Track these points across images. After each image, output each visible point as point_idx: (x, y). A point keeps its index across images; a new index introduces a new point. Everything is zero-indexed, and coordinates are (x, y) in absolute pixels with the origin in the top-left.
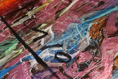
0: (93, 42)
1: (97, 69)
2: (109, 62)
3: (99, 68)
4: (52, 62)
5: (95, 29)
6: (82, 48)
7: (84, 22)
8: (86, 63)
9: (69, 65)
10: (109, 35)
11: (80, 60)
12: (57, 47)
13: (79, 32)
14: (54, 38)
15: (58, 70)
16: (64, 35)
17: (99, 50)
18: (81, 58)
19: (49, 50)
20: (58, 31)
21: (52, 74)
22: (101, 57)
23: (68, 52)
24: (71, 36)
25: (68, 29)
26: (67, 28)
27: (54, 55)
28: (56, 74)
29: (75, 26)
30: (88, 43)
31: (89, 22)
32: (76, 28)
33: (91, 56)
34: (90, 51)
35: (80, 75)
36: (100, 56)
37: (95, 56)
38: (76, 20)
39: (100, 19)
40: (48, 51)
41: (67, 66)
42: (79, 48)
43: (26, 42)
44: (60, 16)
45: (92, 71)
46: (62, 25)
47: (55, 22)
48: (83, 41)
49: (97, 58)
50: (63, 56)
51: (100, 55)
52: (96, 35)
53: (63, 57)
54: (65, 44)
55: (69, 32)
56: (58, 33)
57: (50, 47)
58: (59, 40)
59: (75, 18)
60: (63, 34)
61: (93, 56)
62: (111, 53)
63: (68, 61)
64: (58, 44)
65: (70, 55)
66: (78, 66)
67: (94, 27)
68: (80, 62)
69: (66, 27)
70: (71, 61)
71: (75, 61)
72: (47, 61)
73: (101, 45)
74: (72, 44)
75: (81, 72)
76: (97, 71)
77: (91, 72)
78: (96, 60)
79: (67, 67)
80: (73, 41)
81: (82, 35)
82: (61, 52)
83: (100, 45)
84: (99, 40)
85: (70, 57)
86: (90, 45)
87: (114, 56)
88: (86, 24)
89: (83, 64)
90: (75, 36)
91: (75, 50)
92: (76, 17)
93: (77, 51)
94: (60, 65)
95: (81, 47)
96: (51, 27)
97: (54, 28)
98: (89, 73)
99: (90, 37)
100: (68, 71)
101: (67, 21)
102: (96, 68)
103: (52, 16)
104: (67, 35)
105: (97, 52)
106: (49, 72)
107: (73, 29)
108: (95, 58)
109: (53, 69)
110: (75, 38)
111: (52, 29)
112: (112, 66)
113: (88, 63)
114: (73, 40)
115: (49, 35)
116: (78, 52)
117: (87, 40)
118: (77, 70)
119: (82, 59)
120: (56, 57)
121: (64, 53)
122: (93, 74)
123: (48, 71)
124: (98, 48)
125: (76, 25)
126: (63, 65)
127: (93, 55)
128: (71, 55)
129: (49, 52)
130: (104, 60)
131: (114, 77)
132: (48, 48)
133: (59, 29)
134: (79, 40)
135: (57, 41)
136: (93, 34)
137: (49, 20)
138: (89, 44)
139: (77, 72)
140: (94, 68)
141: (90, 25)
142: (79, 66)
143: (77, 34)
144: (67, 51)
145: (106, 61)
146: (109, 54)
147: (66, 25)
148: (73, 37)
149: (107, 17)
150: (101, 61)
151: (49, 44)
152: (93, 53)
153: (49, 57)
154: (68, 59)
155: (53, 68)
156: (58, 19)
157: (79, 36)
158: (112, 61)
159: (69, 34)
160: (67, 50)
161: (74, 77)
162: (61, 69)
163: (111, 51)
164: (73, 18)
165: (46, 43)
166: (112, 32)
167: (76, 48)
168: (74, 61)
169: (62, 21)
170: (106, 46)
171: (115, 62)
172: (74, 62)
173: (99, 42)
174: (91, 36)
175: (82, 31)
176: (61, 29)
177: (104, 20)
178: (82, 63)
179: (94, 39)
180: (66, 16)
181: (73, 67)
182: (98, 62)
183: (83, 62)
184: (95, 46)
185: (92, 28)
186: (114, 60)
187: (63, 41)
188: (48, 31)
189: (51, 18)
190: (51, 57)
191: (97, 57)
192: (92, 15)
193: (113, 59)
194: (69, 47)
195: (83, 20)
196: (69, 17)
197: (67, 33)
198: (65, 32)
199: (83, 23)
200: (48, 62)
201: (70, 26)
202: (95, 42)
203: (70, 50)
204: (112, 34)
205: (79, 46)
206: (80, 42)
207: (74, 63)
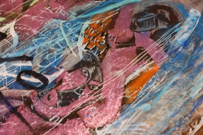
0: (89, 54)
1: (94, 102)
2: (115, 91)
3: (97, 100)
4: (10, 87)
5: (93, 31)
6: (69, 64)
7: (75, 18)
8: (74, 91)
9: (42, 94)
10: (119, 43)
11: (65, 86)
12: (23, 61)
13: (64, 35)
14: (18, 45)
15: (22, 103)
16: (36, 40)
17: (98, 69)
18: (66, 81)
19: (6, 65)
20: (26, 31)
21: (10, 111)
22: (103, 81)
23: (43, 71)
24: (49, 42)
25: (46, 29)
26: (43, 28)
27: (15, 76)
28: (17, 110)
29: (59, 25)
30: (79, 57)
31: (84, 20)
32: (59, 28)
33: (85, 80)
34: (84, 71)
35: (63, 112)
36: (101, 81)
37: (91, 80)
38: (60, 13)
39: (104, 15)
40: (4, 67)
41: (38, 95)
42: (64, 64)
44: (31, 5)
45: (85, 107)
46: (34, 21)
47: (21, 16)
48: (71, 53)
49: (95, 83)
50: (33, 77)
51: (101, 77)
52: (96, 42)
53: (33, 80)
54: (38, 56)
55: (46, 34)
56: (26, 36)
57: (8, 60)
58: (26, 48)
59: (59, 10)
60: (35, 38)
61: (87, 80)
62: (119, 75)
63: (42, 88)
64: (24, 56)
65: (45, 77)
66: (59, 97)
67: (92, 29)
68: (63, 89)
69: (42, 26)
70: (47, 87)
71: (55, 87)
72: (2, 86)
73: (104, 60)
74: (50, 57)
75: (65, 108)
76: (94, 105)
77: (83, 108)
78: (93, 87)
79: (39, 97)
80: (52, 51)
81: (70, 42)
82: (29, 69)
83: (101, 60)
84: (100, 52)
85: (45, 80)
86: (84, 59)
87: (125, 81)
88: (79, 23)
89: (68, 94)
90: (57, 42)
91: (56, 67)
92: (61, 8)
93: (58, 70)
94: (26, 93)
95: (66, 63)
96: (13, 23)
97: (20, 26)
98: (78, 110)
99: (85, 46)
100: (41, 104)
101: (44, 15)
102: (91, 101)
103: (17, 5)
104: (42, 39)
105: (95, 72)
106: (4, 106)
107: (55, 30)
108: (92, 82)
109: (12, 101)
110: (57, 46)
111: (15, 27)
112: (121, 97)
113: (78, 91)
114: (53, 49)
115: (9, 38)
116: (62, 71)
117: (78, 50)
118: (58, 103)
119: (67, 84)
120: (19, 78)
121: (34, 72)
122: (86, 112)
123: (3, 104)
124: (98, 65)
125: (61, 24)
126: (32, 93)
127: (88, 77)
128: (48, 77)
129: (7, 70)
130: (106, 88)
131: (124, 116)
132: (6, 62)
133: (27, 28)
134: (64, 49)
135: (23, 50)
136: (89, 41)
137: (10, 12)
138: (81, 57)
139: (56, 107)
140: (88, 101)
141: (86, 24)
142: (62, 97)
143: (61, 40)
144: (40, 69)
145: (110, 88)
146: (116, 77)
147: (41, 22)
148: (53, 44)
149: (116, 12)
150: (102, 88)
151: (8, 54)
152: (89, 73)
153: (6, 78)
154: (42, 84)
155: (12, 98)
156: (28, 11)
157: (64, 43)
158: (122, 88)
159: (45, 38)
160: (40, 66)
161: (52, 117)
162: (28, 102)
163: (120, 71)
164: (56, 10)
165: (2, 52)
166: (123, 39)
167: (58, 63)
168: (53, 87)
169: (36, 15)
170: (111, 62)
171: (127, 91)
172: (52, 89)
173: (99, 55)
174: (87, 43)
175: (71, 34)
176: (32, 28)
177: (112, 17)
178: (67, 92)
179: (91, 49)
180: (43, 6)
181: (50, 97)
182: (96, 91)
183: (70, 90)
184: (92, 62)
185: (89, 30)
186: (125, 87)
187: (35, 50)
188: (6, 32)
189: (14, 7)
190: (10, 79)
191: (94, 81)
192: (91, 8)
193: (123, 86)
194: (44, 62)
195: (73, 16)
196: (47, 9)
197: (43, 36)
198: (38, 34)
199: (73, 19)
200: (4, 87)
201: (49, 24)
202: (93, 55)
203: (47, 66)
204: (124, 43)
205: (63, 60)
206: (65, 53)
207: (53, 91)
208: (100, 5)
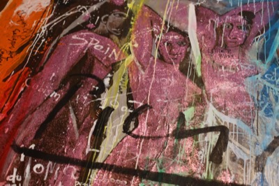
14: (252, 129)
26: (250, 95)
29: (260, 82)
31: (275, 63)
32: (265, 86)
38: (244, 68)
43: (199, 176)
55: (262, 100)
56: (248, 114)
60: (258, 110)
69: (247, 94)
88: (275, 69)
97: (224, 107)
104: (266, 109)
107: (264, 90)
135: (265, 132)
156: (206, 84)
159: (267, 104)
164: (234, 66)
176: (241, 102)
192: (263, 47)
195: (260, 64)
197: (263, 104)
198: (255, 104)
208: (267, 38)
